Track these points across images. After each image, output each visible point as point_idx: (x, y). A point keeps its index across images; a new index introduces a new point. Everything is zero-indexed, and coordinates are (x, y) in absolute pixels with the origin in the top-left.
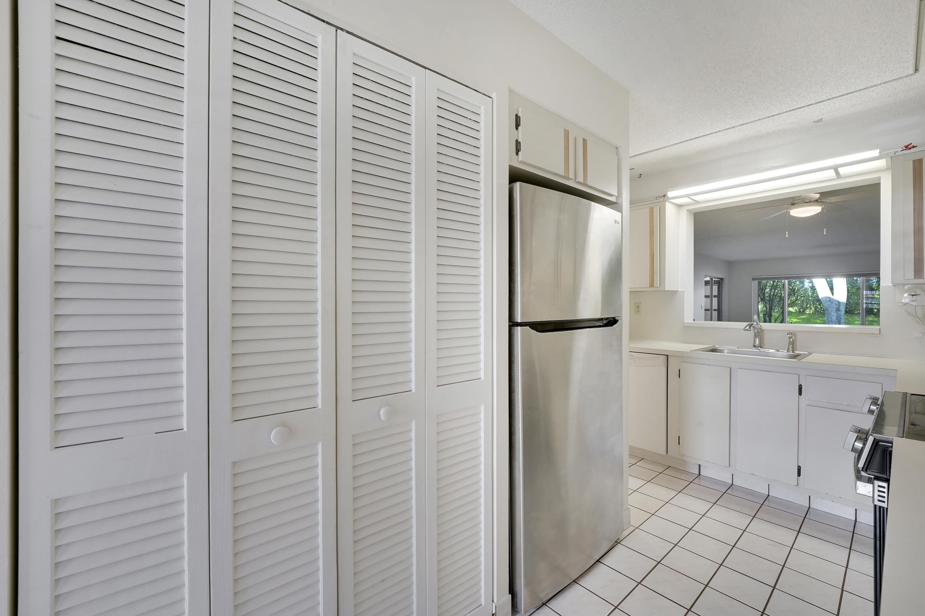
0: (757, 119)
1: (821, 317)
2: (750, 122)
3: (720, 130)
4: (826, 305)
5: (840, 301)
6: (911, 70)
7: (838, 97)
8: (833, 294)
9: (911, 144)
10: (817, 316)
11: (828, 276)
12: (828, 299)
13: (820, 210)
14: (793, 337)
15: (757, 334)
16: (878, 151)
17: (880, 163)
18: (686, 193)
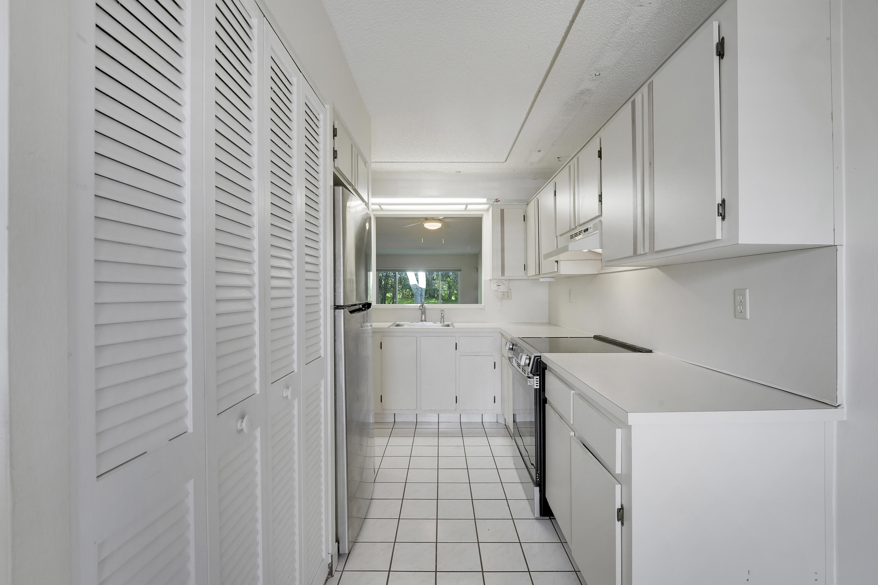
0: (431, 161)
1: (406, 301)
2: (427, 162)
3: (408, 161)
4: (414, 291)
5: (422, 287)
6: (504, 160)
7: (473, 162)
8: (418, 283)
9: (498, 199)
10: (404, 300)
11: (416, 270)
12: (416, 287)
13: (441, 226)
14: (443, 313)
15: (423, 312)
16: (486, 199)
17: (486, 207)
18: (378, 202)
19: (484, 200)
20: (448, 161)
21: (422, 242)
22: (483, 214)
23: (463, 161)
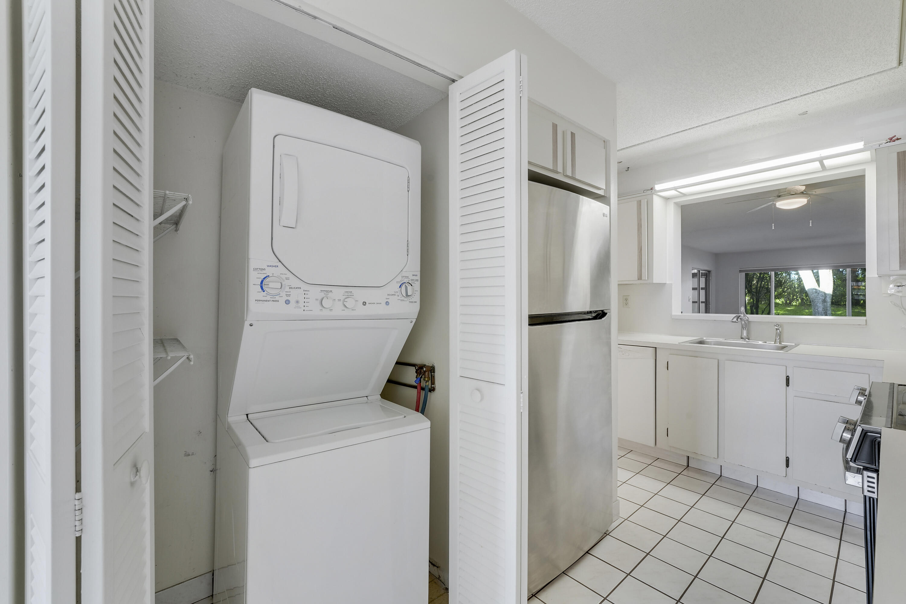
0: (743, 111)
2: (736, 115)
3: (706, 122)
4: (812, 296)
5: (827, 292)
6: (895, 63)
7: (823, 89)
8: (819, 286)
9: (895, 136)
11: (814, 267)
12: (814, 291)
13: (806, 203)
14: (780, 329)
15: (744, 326)
16: (862, 143)
17: (866, 155)
18: (673, 186)
19: (860, 145)
20: (773, 103)
21: (773, 228)
22: (865, 169)
23: (802, 94)
